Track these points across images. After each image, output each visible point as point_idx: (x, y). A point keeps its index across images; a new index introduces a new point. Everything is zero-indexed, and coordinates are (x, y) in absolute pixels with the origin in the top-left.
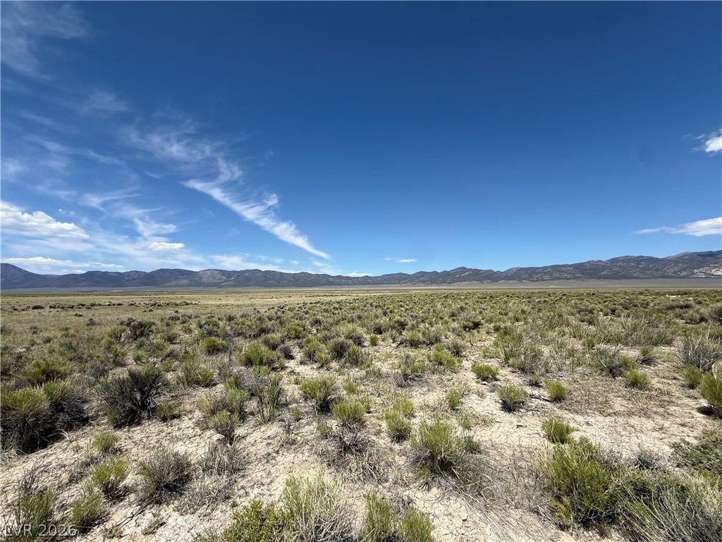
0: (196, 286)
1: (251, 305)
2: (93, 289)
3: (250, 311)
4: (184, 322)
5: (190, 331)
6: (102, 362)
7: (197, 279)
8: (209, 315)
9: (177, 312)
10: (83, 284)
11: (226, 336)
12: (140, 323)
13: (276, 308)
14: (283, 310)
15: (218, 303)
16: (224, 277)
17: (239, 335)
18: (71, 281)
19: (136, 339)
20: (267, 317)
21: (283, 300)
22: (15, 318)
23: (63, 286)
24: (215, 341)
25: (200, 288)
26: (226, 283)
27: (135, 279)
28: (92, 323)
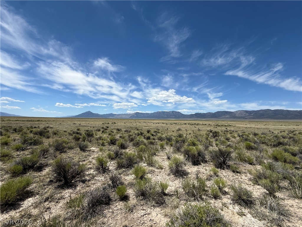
0: (233, 118)
1: (267, 129)
2: (197, 119)
3: (266, 131)
4: (231, 133)
5: (234, 137)
6: (206, 143)
7: (233, 115)
8: (243, 132)
9: (227, 129)
10: (195, 117)
11: (255, 142)
12: (215, 132)
13: (287, 132)
14: (294, 133)
15: (246, 126)
16: (247, 114)
17: (263, 143)
18: (191, 116)
19: (214, 137)
20: (281, 136)
21: (291, 127)
22: (181, 126)
23: (190, 118)
24: (250, 144)
25: (235, 119)
26: (248, 117)
27: (209, 115)
28: (199, 130)
